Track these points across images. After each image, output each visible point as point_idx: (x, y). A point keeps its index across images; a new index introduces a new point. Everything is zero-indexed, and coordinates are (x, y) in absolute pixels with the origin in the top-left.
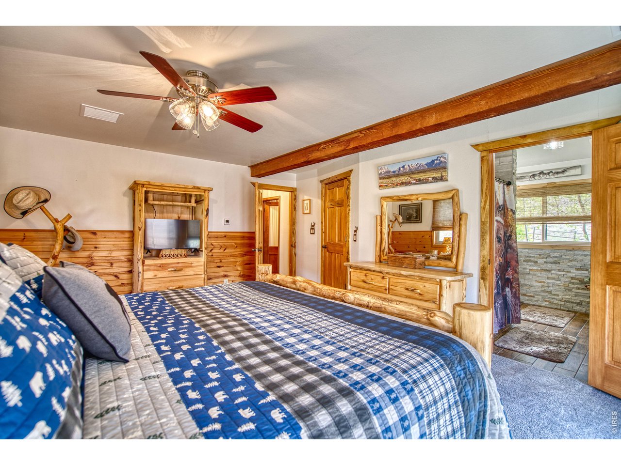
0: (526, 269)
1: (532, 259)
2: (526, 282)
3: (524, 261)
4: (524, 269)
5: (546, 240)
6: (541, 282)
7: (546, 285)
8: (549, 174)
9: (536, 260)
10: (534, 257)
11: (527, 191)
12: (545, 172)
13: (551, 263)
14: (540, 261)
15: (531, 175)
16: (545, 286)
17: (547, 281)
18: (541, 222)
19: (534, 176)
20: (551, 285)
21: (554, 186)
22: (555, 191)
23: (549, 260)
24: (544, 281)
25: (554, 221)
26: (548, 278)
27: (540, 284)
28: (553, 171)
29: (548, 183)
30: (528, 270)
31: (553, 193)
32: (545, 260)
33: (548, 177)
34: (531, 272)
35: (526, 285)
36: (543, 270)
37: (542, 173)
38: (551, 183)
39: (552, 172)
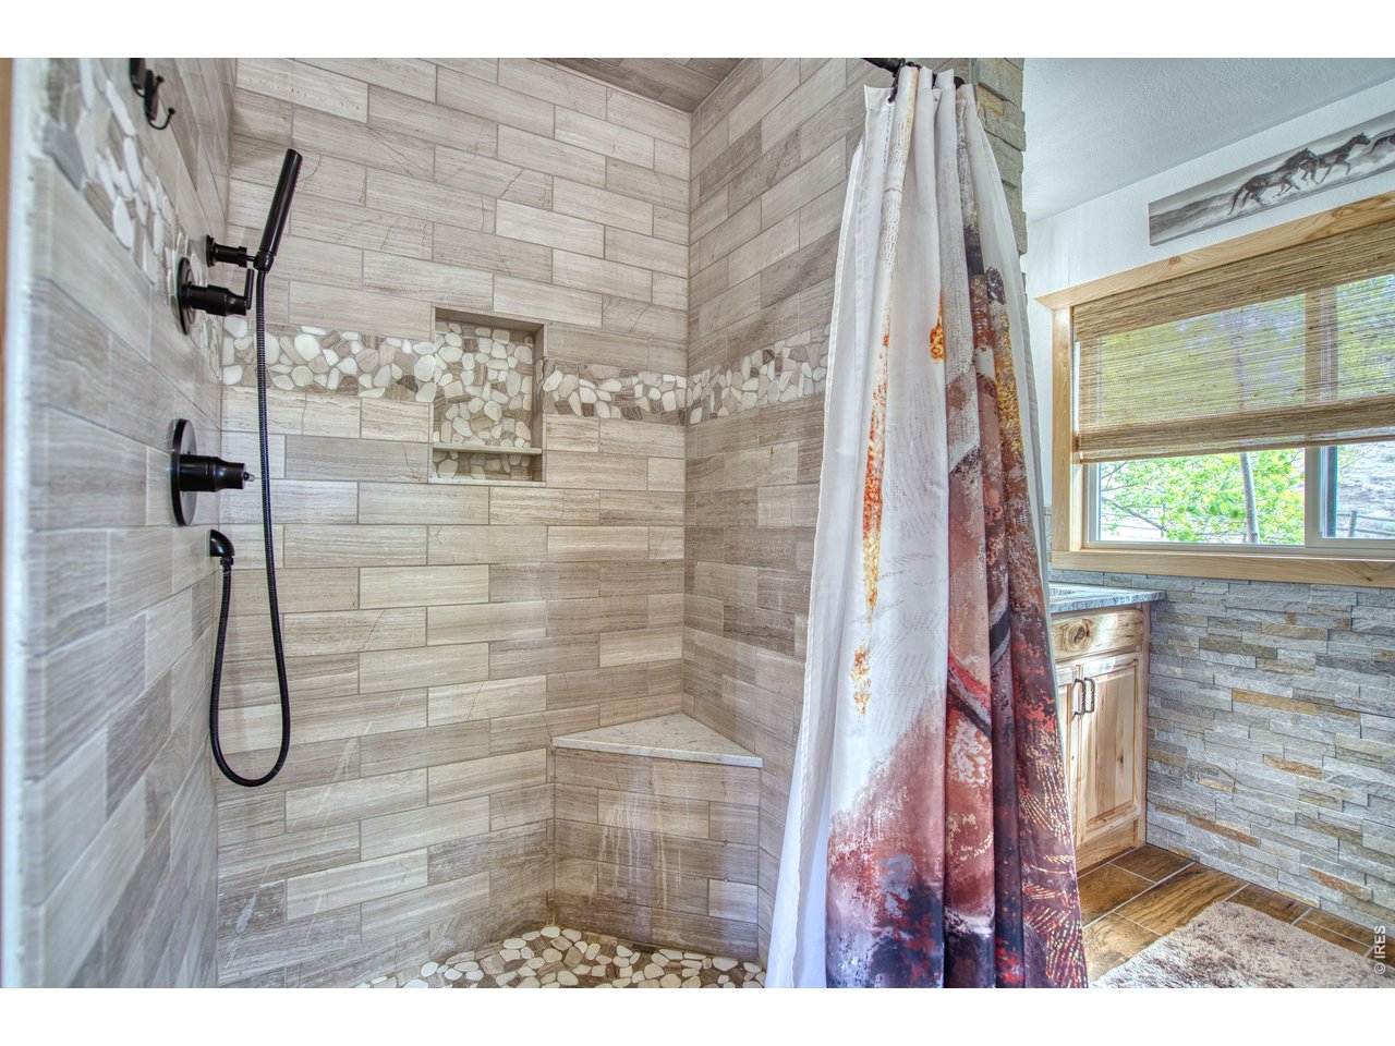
0: (1213, 686)
1: (1248, 637)
2: (1214, 758)
3: (1205, 645)
4: (1203, 685)
5: (1331, 531)
6: (1295, 768)
7: (1324, 787)
8: (1341, 154)
9: (1266, 641)
10: (1258, 627)
11: (1220, 277)
12: (1317, 151)
13: (1358, 666)
14: (1294, 651)
15: (1236, 186)
16: (1321, 798)
17: (1331, 766)
18: (1302, 437)
19: (1255, 187)
20: (1358, 795)
21: (1376, 216)
22: (1381, 250)
23: (1343, 646)
24: (1316, 763)
25: (1376, 422)
26: (1341, 753)
27: (1289, 781)
28: (1371, 134)
29: (1335, 213)
30: (1224, 696)
31: (1369, 264)
32: (1319, 646)
33: (1339, 172)
34: (1239, 707)
35: (1213, 772)
36: (1307, 700)
37: (1302, 160)
38: (1356, 208)
39: (1360, 140)
